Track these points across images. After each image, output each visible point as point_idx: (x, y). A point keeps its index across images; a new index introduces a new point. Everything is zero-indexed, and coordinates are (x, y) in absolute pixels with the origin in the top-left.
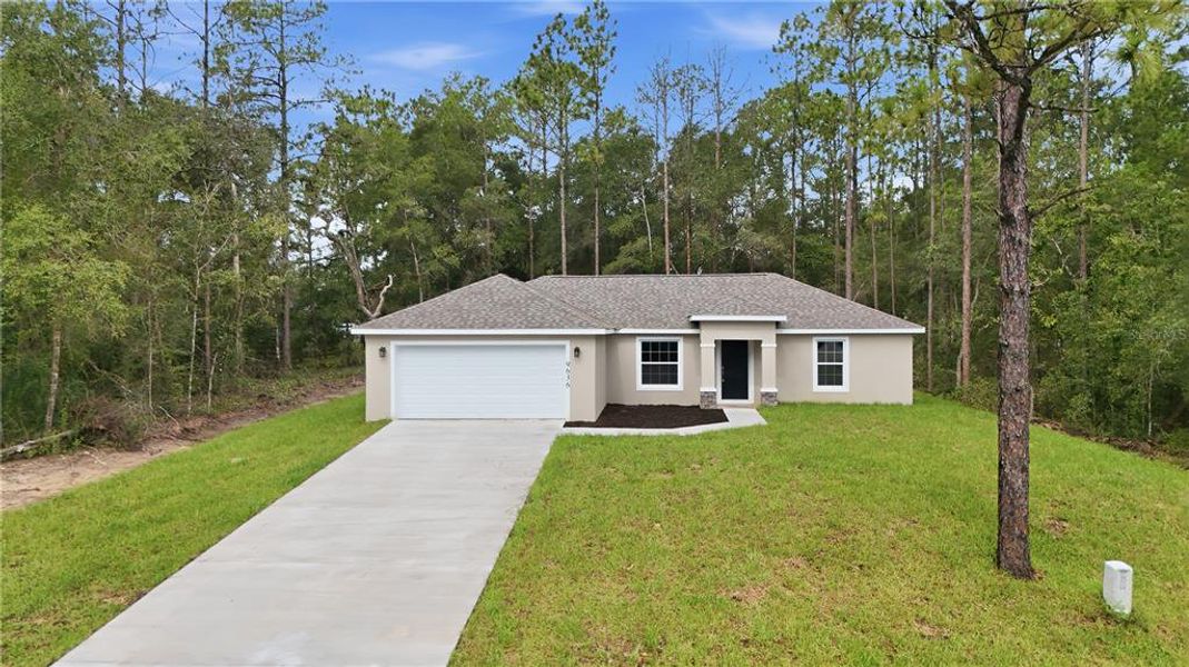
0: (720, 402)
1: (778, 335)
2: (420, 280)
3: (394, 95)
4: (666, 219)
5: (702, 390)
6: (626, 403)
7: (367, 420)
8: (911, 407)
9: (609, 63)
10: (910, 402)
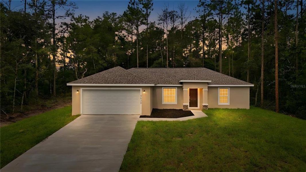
0: (190, 108)
1: (208, 87)
2: (95, 70)
3: (89, 17)
4: (167, 54)
5: (184, 104)
6: (159, 108)
7: (72, 115)
8: (249, 110)
9: (151, 8)
10: (249, 108)
